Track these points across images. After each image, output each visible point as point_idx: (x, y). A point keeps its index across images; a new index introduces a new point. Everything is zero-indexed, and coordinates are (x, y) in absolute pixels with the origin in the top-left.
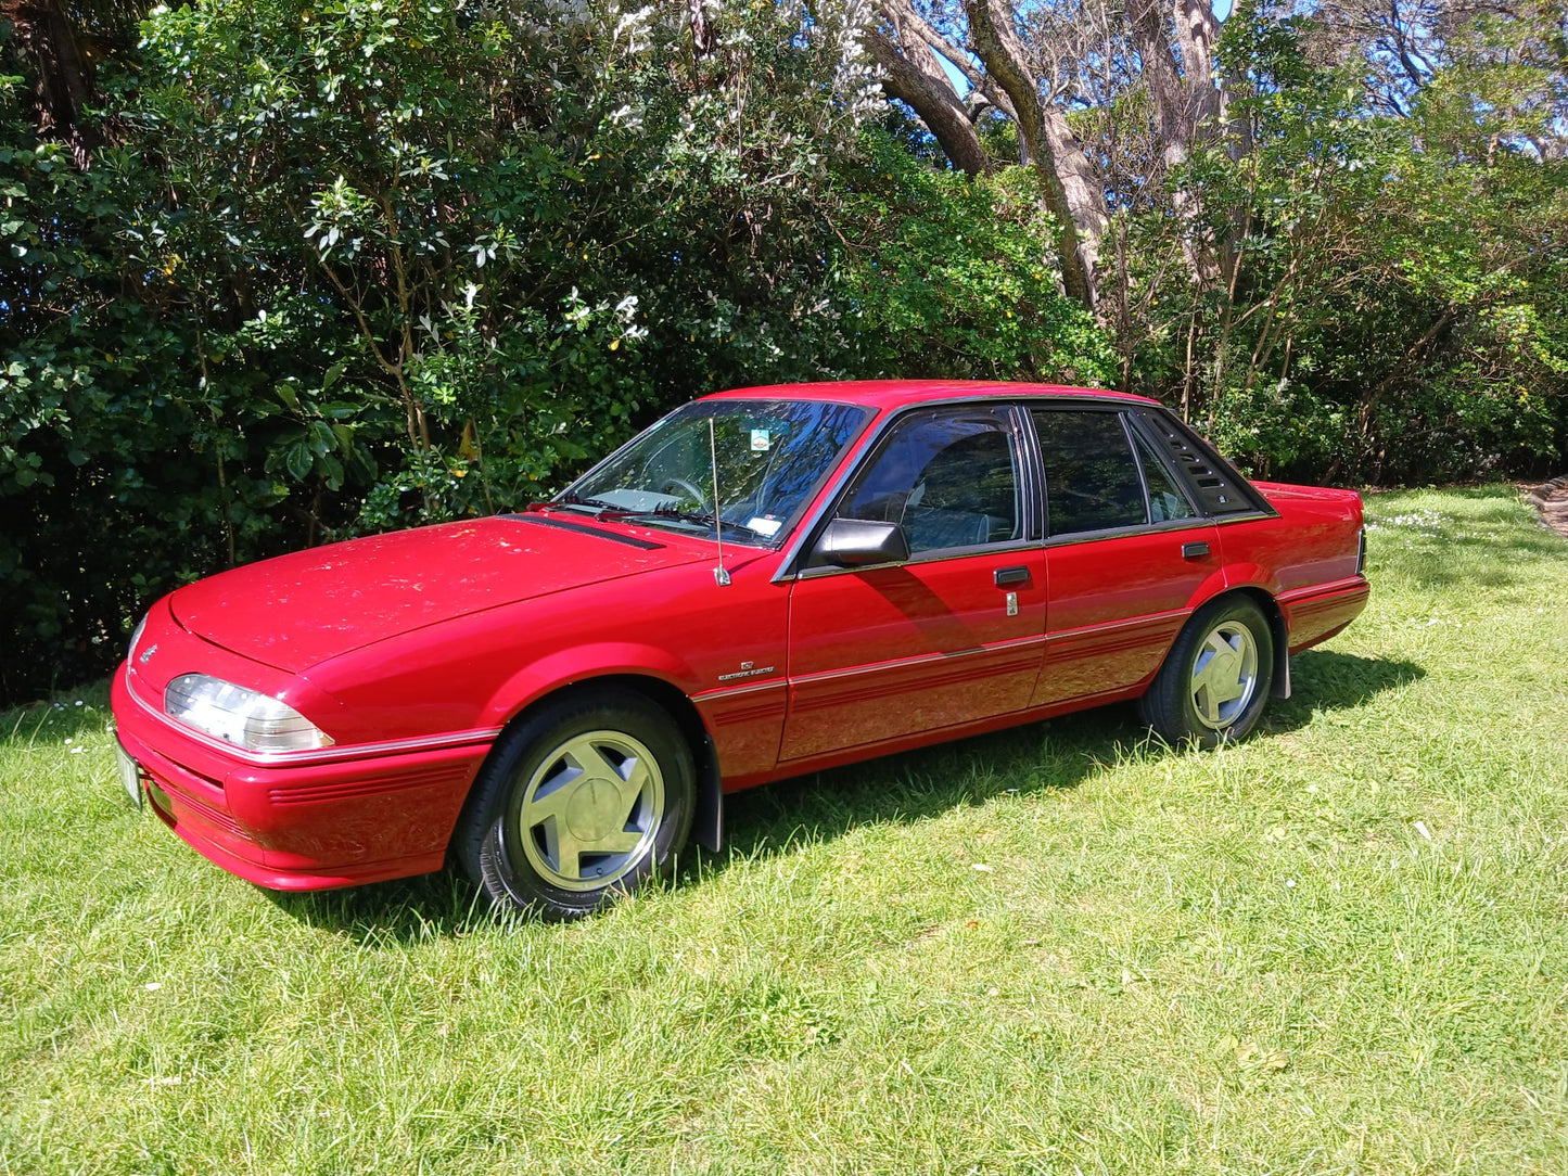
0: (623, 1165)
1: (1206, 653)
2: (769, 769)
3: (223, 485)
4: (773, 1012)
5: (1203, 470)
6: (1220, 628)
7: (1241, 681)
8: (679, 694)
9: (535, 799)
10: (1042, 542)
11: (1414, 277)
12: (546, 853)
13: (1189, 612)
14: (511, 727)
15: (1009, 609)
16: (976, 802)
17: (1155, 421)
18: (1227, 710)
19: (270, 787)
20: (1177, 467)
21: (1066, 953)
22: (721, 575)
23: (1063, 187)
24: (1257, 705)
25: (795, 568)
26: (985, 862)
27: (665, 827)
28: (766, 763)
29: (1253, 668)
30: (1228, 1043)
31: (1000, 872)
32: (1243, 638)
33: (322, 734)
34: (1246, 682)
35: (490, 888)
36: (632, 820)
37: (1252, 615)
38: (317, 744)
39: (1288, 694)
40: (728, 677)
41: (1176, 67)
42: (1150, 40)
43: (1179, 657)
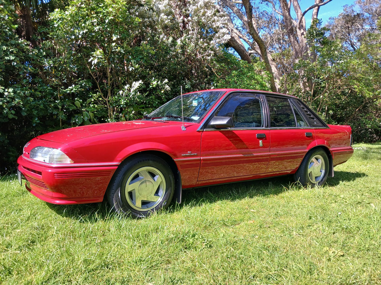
0: (146, 275)
1: (312, 163)
2: (195, 184)
3: (61, 126)
4: (193, 239)
5: (310, 115)
6: (315, 156)
7: (321, 171)
8: (171, 158)
9: (130, 184)
10: (269, 128)
11: (357, 90)
12: (132, 200)
13: (307, 150)
14: (124, 162)
15: (260, 145)
16: (251, 197)
17: (298, 102)
18: (318, 179)
19: (54, 173)
20: (303, 114)
21: (277, 229)
22: (183, 129)
23: (271, 67)
24: (325, 178)
25: (203, 128)
26: (253, 209)
27: (166, 195)
28: (194, 182)
29: (324, 168)
30: (326, 248)
31: (258, 212)
32: (321, 160)
33: (70, 160)
34: (322, 172)
35: (116, 207)
36: (157, 193)
37: (323, 154)
38: (69, 163)
39: (333, 176)
40: (184, 155)
41: (297, 42)
42: (292, 35)
43: (305, 163)
